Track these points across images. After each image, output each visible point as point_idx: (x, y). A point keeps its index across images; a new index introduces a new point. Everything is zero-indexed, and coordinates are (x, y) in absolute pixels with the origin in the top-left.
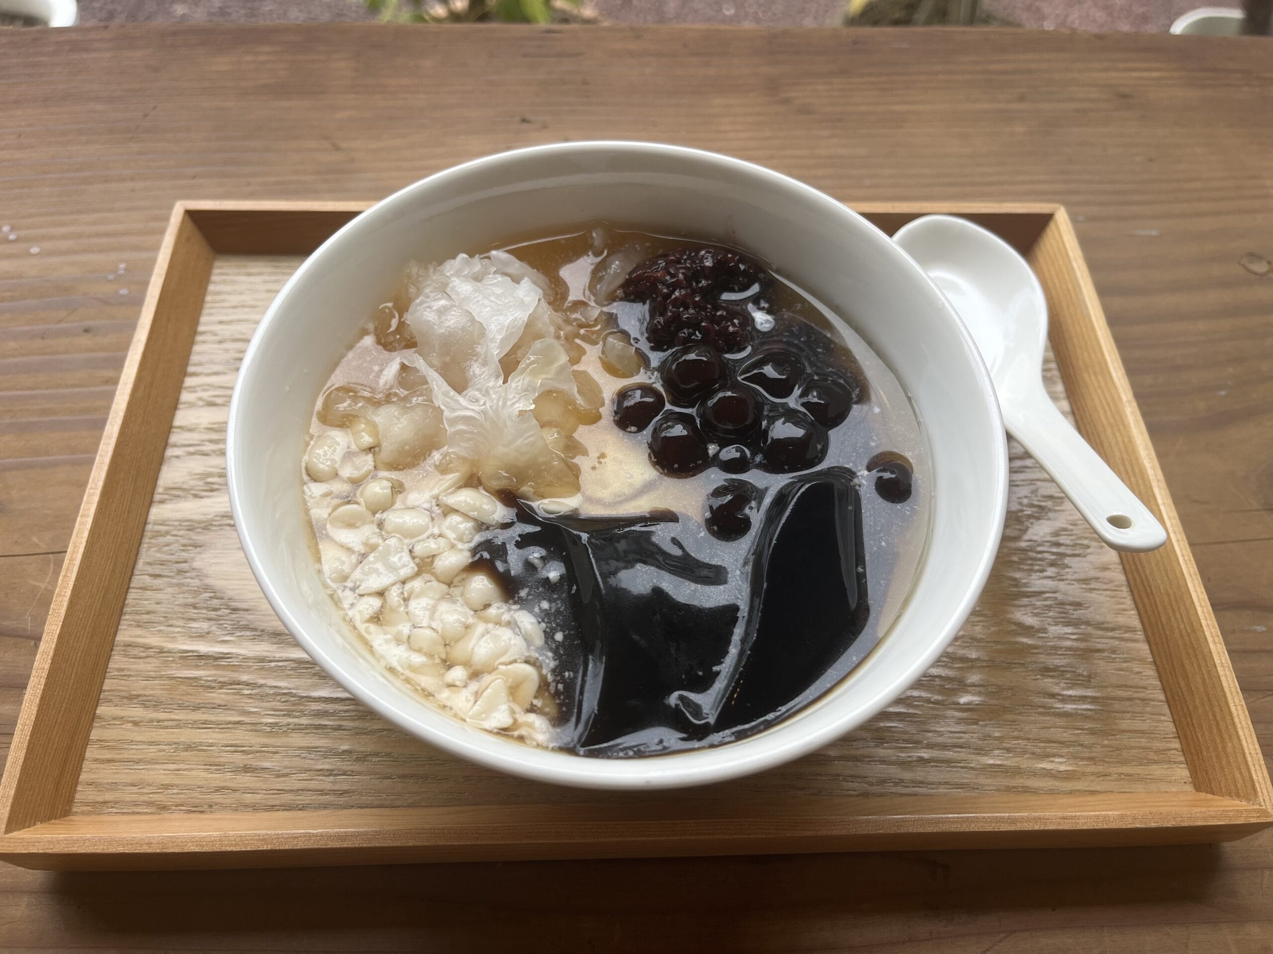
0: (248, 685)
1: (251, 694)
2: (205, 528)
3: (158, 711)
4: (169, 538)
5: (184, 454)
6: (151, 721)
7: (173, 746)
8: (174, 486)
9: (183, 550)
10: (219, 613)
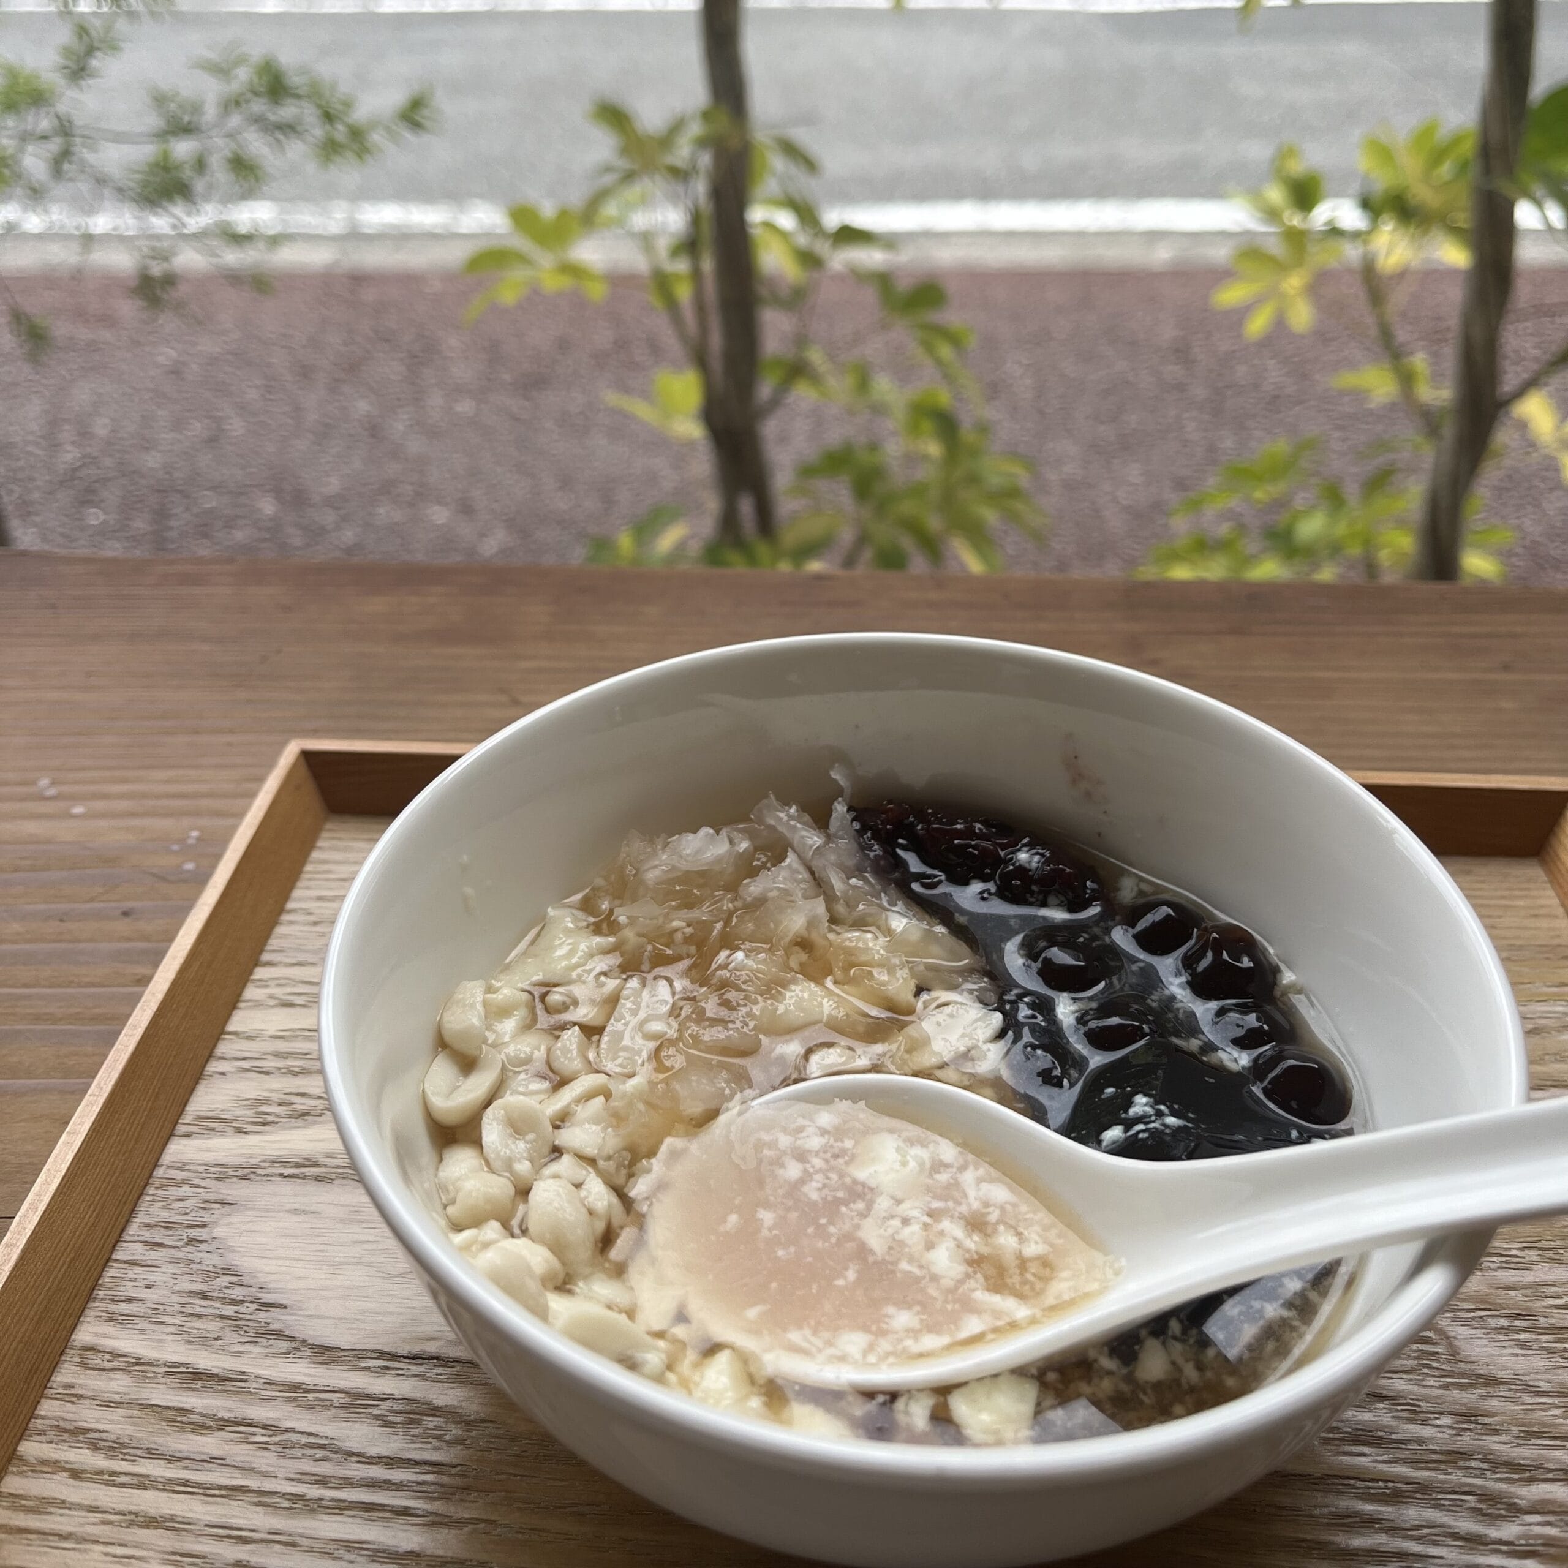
0: (265, 1427)
1: (267, 1443)
2: (244, 1178)
3: (112, 1458)
4: (185, 1190)
5: (233, 1070)
6: (101, 1472)
7: (128, 1517)
8: (210, 1114)
9: (205, 1209)
10: (241, 1309)
